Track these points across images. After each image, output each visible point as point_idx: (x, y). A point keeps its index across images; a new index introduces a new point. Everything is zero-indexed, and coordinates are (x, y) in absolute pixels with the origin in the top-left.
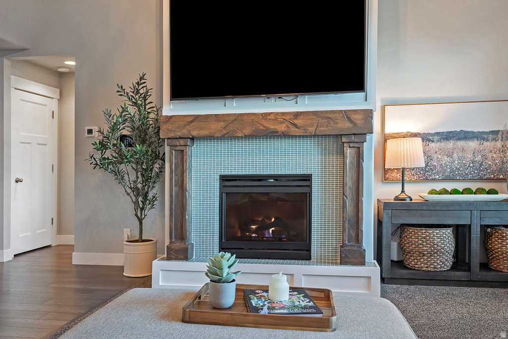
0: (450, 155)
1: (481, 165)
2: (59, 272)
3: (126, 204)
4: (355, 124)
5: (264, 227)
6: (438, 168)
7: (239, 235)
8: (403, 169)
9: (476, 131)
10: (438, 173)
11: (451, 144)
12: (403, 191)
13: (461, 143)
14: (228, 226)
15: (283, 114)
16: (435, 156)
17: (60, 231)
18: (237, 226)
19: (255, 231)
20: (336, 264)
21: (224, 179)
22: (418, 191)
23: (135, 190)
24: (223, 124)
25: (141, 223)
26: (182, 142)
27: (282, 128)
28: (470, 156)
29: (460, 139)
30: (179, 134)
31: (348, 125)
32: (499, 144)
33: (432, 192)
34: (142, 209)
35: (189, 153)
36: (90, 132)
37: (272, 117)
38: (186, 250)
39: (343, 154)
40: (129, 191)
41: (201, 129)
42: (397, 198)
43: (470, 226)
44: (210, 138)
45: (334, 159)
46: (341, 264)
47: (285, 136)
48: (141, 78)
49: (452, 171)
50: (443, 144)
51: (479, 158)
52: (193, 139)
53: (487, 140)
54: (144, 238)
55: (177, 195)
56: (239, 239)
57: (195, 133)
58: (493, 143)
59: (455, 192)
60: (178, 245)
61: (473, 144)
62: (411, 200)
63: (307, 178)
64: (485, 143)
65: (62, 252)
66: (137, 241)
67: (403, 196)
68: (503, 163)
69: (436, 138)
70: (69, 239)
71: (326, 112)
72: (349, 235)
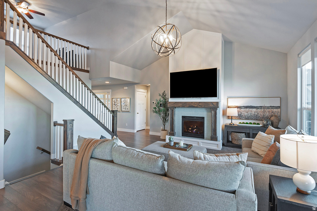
0: (247, 112)
1: (257, 116)
2: (146, 136)
3: (161, 121)
4: (214, 105)
5: (193, 129)
6: (244, 116)
7: (186, 131)
8: (232, 116)
9: (255, 106)
10: (244, 117)
11: (248, 109)
12: (232, 122)
13: (251, 109)
14: (184, 128)
15: (196, 102)
16: (243, 113)
17: (147, 125)
18: (186, 128)
19: (191, 130)
20: (210, 140)
21: (183, 117)
22: (236, 122)
23: (163, 118)
24: (182, 104)
25: (164, 126)
26: (173, 108)
27: (196, 106)
28: (253, 113)
29: (250, 108)
30: (172, 106)
31: (213, 105)
32: (262, 110)
33: (240, 123)
34: (165, 123)
35: (174, 110)
36: (153, 103)
37: (193, 103)
38: (174, 134)
39: (211, 112)
40: (162, 118)
41: (177, 105)
42: (230, 124)
43: (249, 133)
44: (179, 107)
45: (210, 113)
46: (211, 140)
47: (196, 107)
48: (164, 92)
49: (248, 117)
50: (245, 109)
51: (256, 114)
52: (175, 107)
53: (259, 109)
54: (165, 129)
55: (171, 120)
56: (186, 132)
57: (175, 106)
58: (261, 110)
59: (247, 123)
60: (172, 132)
61: (254, 110)
62: (234, 125)
63: (203, 118)
64: (258, 110)
65: (147, 131)
66: (163, 130)
67: (232, 123)
68: (264, 115)
69: (243, 108)
70: (149, 128)
71: (207, 102)
72: (213, 133)
